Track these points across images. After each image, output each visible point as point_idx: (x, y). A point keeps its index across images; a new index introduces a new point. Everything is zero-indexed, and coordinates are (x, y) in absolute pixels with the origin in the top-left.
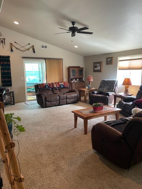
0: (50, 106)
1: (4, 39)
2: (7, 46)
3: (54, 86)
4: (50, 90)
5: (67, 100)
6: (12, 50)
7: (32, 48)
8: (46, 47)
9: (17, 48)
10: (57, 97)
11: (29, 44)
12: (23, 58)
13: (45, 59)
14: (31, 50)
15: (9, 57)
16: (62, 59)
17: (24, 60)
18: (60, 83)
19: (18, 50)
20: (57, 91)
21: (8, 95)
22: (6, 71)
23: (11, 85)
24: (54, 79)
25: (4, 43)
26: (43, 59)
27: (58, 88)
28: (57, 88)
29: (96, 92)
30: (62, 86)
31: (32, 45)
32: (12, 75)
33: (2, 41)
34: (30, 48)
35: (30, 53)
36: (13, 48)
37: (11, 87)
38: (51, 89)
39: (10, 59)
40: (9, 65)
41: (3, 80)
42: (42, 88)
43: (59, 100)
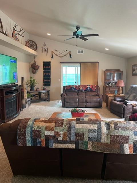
0: (68, 106)
1: (47, 48)
2: (49, 54)
3: (79, 88)
4: (75, 92)
5: (87, 103)
6: (52, 57)
7: (69, 54)
8: (82, 52)
9: (56, 55)
10: (77, 99)
11: (67, 51)
12: (61, 62)
13: (80, 63)
14: (68, 55)
15: (50, 62)
16: (98, 63)
17: (62, 65)
18: (87, 86)
19: (57, 56)
20: (83, 93)
21: (44, 93)
22: (47, 74)
23: (49, 85)
24: (89, 82)
25: (47, 52)
26: (79, 63)
27: (85, 90)
28: (83, 91)
29: (118, 99)
30: (89, 89)
31: (69, 51)
32: (51, 77)
33: (46, 50)
34: (68, 54)
35: (67, 59)
36: (54, 55)
37: (49, 87)
38: (77, 91)
39: (51, 64)
40: (50, 69)
41: (45, 80)
42: (68, 90)
43: (78, 102)
